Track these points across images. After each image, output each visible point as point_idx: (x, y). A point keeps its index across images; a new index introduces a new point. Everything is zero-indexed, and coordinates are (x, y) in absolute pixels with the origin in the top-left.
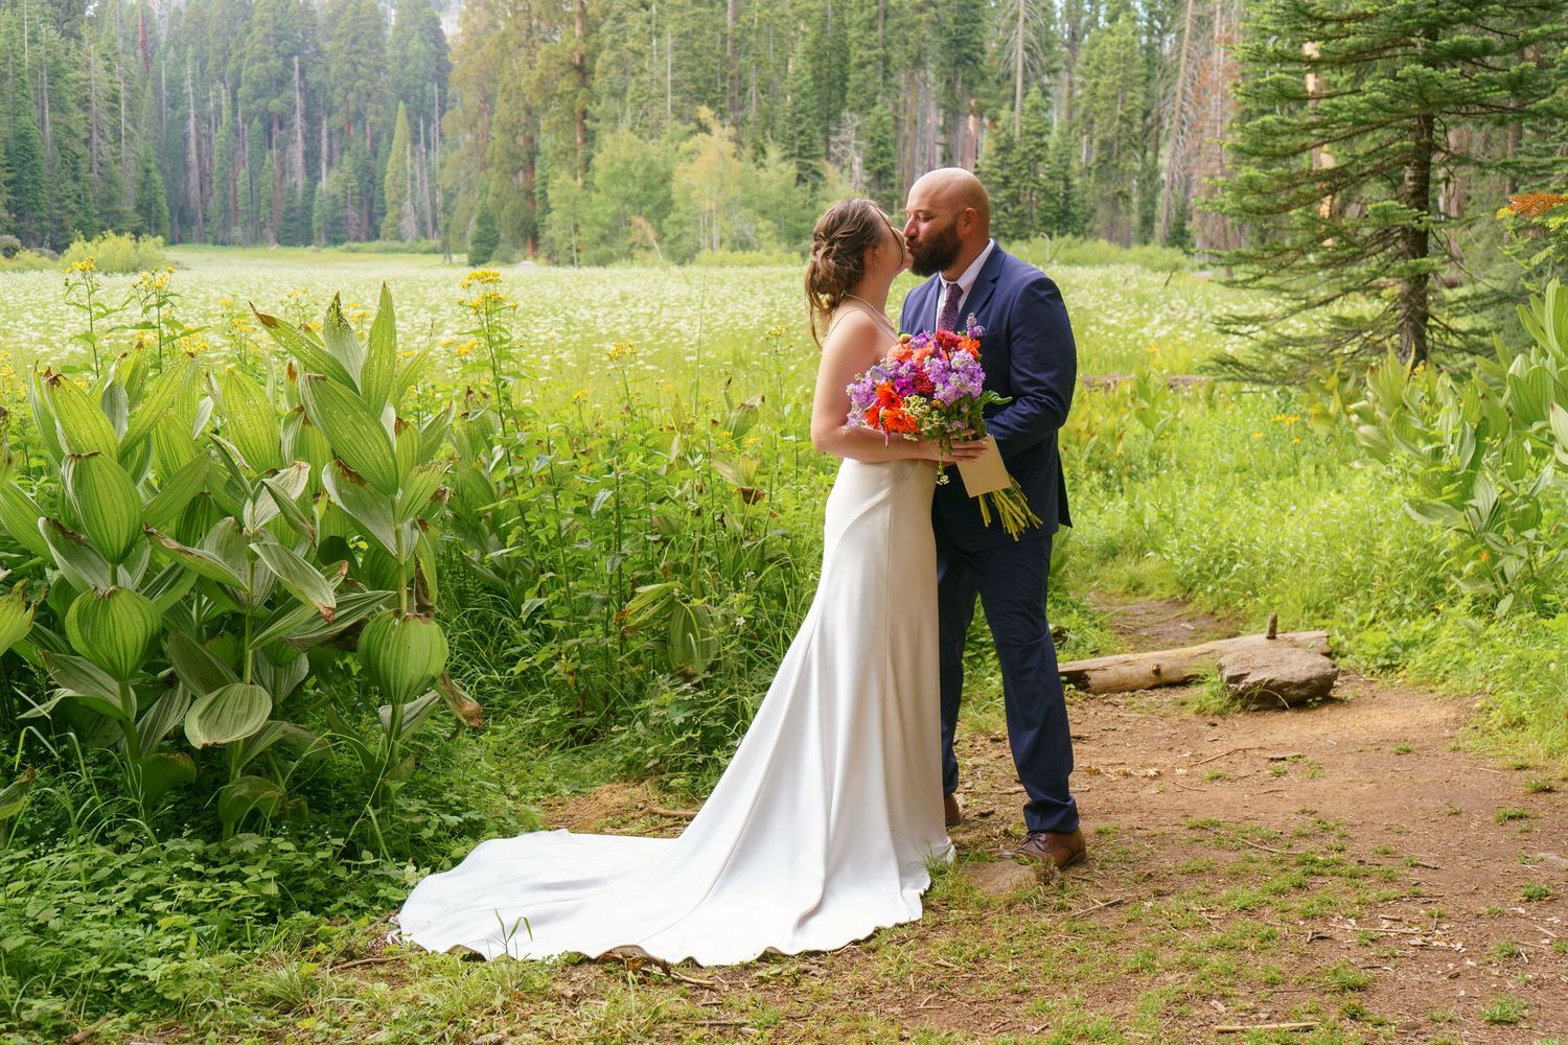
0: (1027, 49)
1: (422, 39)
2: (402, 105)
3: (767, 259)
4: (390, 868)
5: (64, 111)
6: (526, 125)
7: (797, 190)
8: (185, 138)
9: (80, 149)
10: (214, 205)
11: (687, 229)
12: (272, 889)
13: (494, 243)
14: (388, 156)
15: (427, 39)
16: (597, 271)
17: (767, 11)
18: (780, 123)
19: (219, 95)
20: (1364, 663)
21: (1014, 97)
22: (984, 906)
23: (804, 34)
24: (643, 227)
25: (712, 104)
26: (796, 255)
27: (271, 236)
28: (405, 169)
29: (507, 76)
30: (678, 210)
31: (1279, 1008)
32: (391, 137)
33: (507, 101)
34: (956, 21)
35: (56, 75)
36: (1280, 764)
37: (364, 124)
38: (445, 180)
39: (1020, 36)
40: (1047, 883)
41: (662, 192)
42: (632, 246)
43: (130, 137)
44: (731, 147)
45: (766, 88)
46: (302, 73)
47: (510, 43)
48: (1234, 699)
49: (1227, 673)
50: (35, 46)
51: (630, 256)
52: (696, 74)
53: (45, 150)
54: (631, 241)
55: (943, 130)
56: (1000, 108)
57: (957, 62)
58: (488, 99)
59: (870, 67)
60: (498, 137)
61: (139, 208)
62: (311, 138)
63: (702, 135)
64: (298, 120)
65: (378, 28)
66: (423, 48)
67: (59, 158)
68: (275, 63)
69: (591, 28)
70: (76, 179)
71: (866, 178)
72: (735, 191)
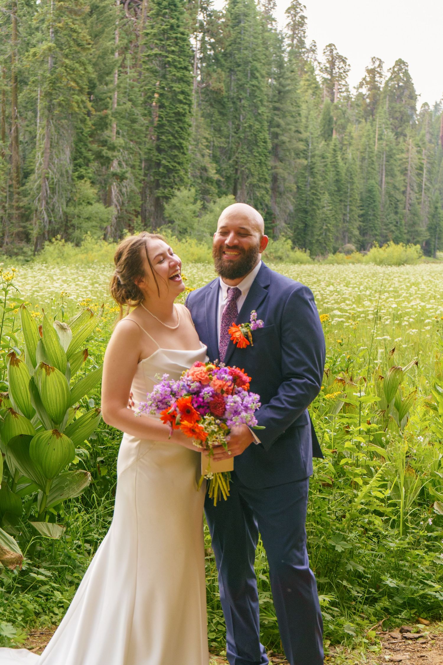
5: (393, 176)
9: (399, 197)
35: (390, 156)
43: (428, 189)
50: (381, 142)
53: (381, 198)
61: (430, 229)
67: (388, 202)
70: (396, 213)
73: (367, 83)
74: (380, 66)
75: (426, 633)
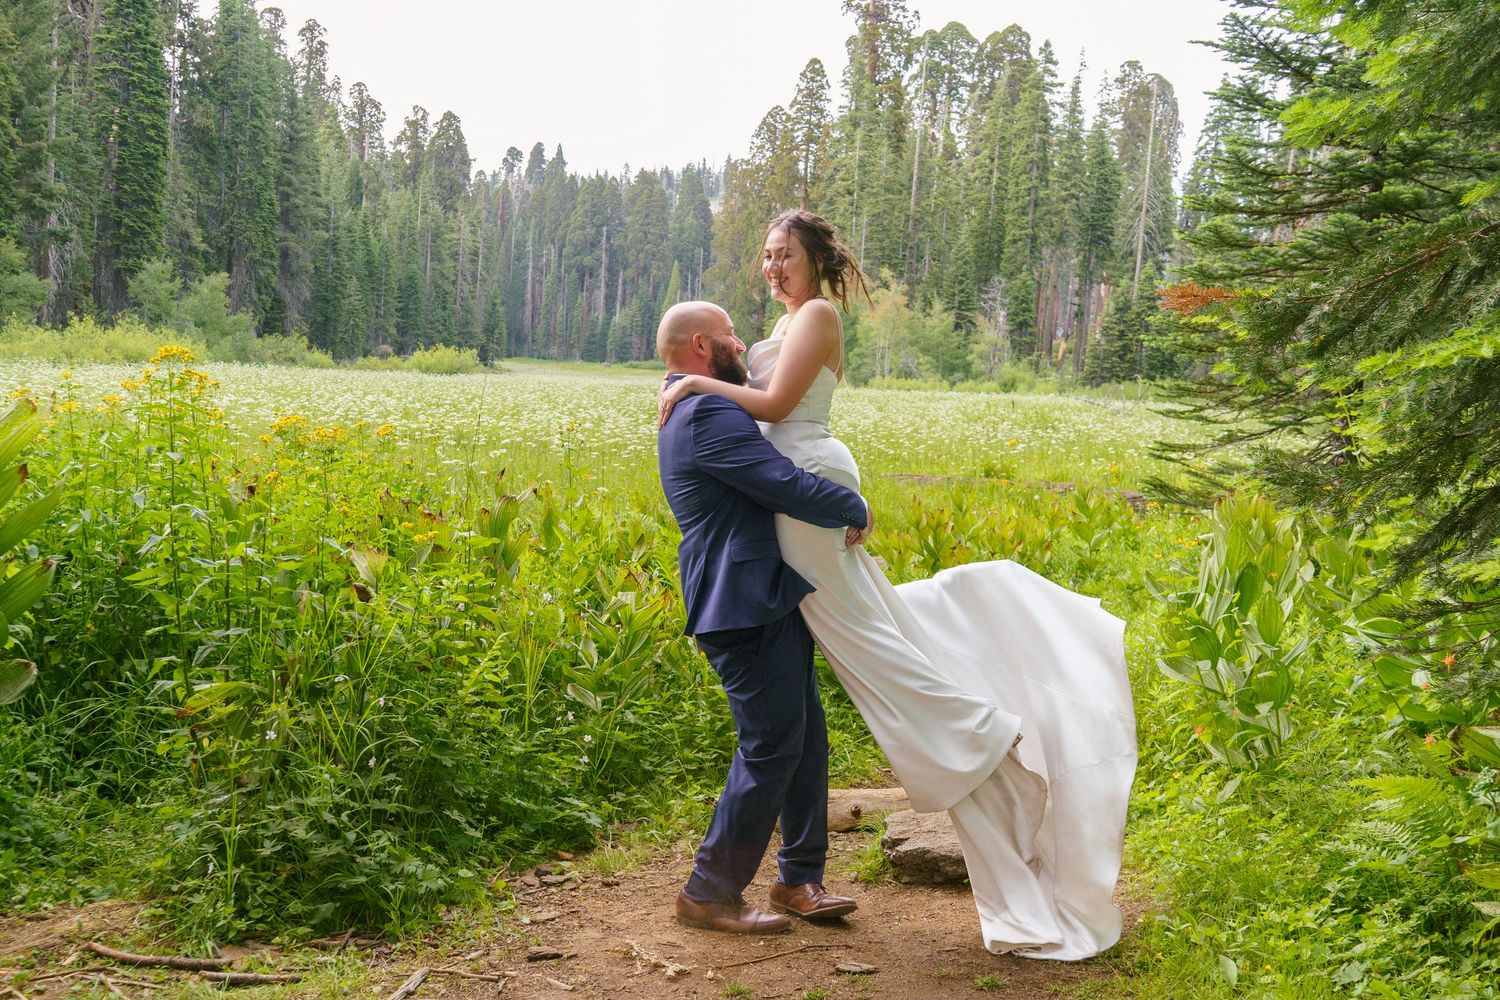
0: (1147, 233)
1: (695, 216)
2: (676, 263)
3: (924, 385)
5: (441, 261)
7: (954, 334)
8: (525, 283)
9: (448, 288)
10: (540, 330)
11: (866, 360)
14: (663, 300)
15: (699, 216)
17: (942, 199)
18: (945, 283)
19: (550, 253)
21: (1134, 270)
23: (974, 217)
25: (893, 267)
26: (946, 384)
27: (578, 354)
29: (751, 243)
30: (860, 346)
32: (667, 286)
34: (1093, 210)
35: (436, 236)
37: (649, 276)
39: (1143, 222)
43: (484, 280)
44: (904, 300)
45: (938, 256)
46: (608, 238)
50: (425, 216)
52: (884, 244)
53: (425, 288)
55: (1077, 294)
57: (1092, 242)
58: (737, 260)
60: (742, 288)
61: (486, 330)
62: (611, 285)
63: (883, 290)
64: (603, 271)
65: (664, 207)
66: (695, 222)
67: (434, 294)
68: (590, 231)
70: (444, 308)
71: (1008, 328)
72: (904, 333)
73: (407, 139)
74: (423, 118)
75: (574, 874)
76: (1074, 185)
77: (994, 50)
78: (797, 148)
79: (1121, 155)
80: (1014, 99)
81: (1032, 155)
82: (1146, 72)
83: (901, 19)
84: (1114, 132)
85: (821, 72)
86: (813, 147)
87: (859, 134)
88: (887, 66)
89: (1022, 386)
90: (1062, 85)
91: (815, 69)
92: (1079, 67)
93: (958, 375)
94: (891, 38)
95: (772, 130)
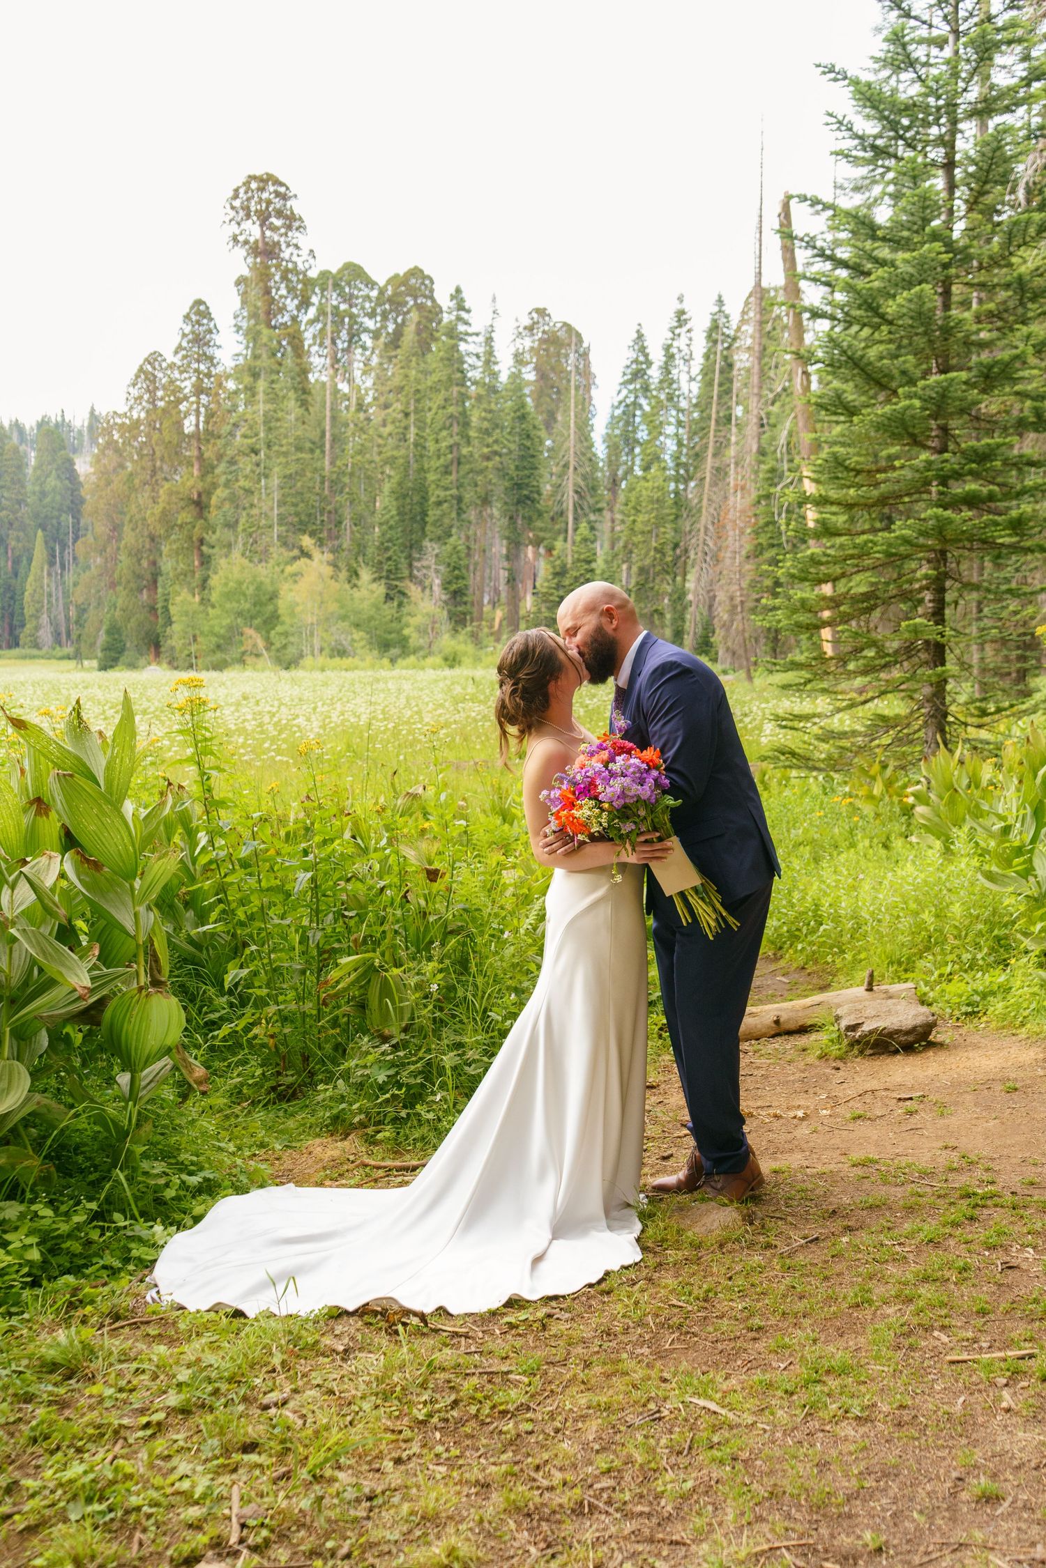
0: (576, 492)
1: (58, 476)
2: (40, 533)
3: (361, 664)
4: (141, 1229)
6: (150, 550)
7: (386, 607)
11: (291, 639)
12: (35, 1255)
13: (121, 651)
14: (27, 576)
15: (63, 477)
16: (214, 674)
17: (359, 457)
18: (370, 551)
20: (948, 1010)
21: (566, 531)
22: (697, 1246)
23: (390, 477)
24: (253, 637)
25: (312, 534)
26: (386, 661)
28: (42, 587)
29: (133, 508)
30: (283, 623)
31: (997, 1337)
32: (30, 560)
33: (133, 530)
34: (517, 468)
36: (908, 1103)
37: (6, 548)
38: (78, 597)
39: (571, 481)
40: (751, 1224)
41: (270, 608)
42: (244, 653)
44: (328, 570)
45: (358, 521)
47: (137, 481)
48: (851, 1045)
49: (844, 1023)
51: (241, 661)
52: (299, 509)
54: (243, 649)
55: (508, 558)
56: (555, 539)
57: (519, 502)
58: (116, 528)
59: (445, 505)
60: (124, 559)
63: (304, 560)
65: (19, 467)
66: (59, 484)
69: (207, 469)
71: (444, 597)
72: (333, 607)
76: (496, 441)
77: (396, 294)
78: (186, 398)
79: (536, 407)
80: (424, 347)
81: (451, 409)
82: (555, 319)
83: (295, 258)
84: (529, 383)
85: (207, 314)
86: (204, 399)
87: (262, 385)
88: (282, 309)
89: (467, 660)
90: (477, 334)
91: (200, 312)
92: (492, 315)
93: (395, 651)
94: (284, 278)
95: (151, 378)
